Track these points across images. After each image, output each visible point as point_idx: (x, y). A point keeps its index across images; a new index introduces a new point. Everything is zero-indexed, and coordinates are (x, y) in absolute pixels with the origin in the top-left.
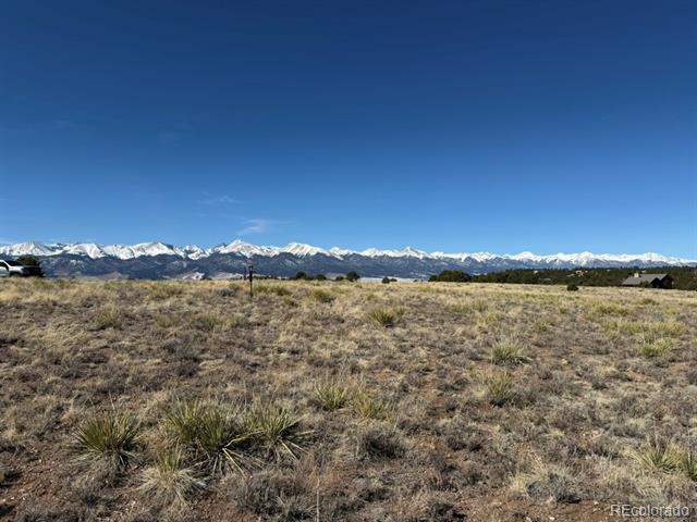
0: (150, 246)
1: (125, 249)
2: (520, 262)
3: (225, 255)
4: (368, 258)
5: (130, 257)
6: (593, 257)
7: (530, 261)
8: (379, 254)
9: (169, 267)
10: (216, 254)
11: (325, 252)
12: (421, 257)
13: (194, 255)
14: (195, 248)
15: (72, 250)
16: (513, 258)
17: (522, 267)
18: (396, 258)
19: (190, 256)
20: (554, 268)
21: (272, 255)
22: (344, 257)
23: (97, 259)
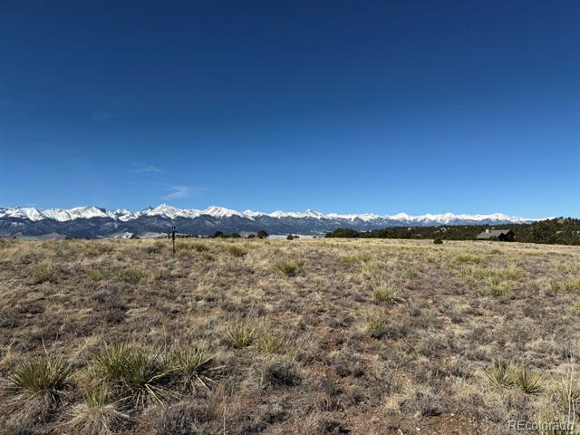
0: (85, 210)
1: (63, 213)
2: (397, 221)
3: (152, 217)
4: (276, 219)
5: (66, 219)
6: (454, 217)
7: (405, 220)
8: (285, 215)
9: (102, 228)
10: (145, 216)
11: (239, 214)
12: (319, 217)
13: (124, 217)
14: (125, 211)
15: (13, 213)
16: (391, 218)
17: (398, 225)
18: (298, 219)
19: (120, 218)
20: (424, 225)
21: (193, 217)
22: (256, 218)
23: (37, 221)
